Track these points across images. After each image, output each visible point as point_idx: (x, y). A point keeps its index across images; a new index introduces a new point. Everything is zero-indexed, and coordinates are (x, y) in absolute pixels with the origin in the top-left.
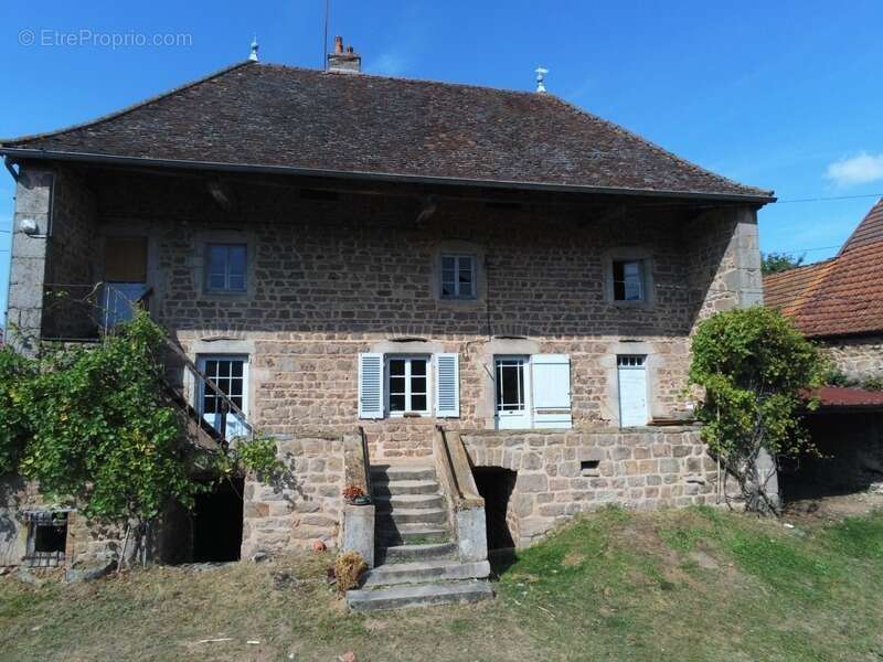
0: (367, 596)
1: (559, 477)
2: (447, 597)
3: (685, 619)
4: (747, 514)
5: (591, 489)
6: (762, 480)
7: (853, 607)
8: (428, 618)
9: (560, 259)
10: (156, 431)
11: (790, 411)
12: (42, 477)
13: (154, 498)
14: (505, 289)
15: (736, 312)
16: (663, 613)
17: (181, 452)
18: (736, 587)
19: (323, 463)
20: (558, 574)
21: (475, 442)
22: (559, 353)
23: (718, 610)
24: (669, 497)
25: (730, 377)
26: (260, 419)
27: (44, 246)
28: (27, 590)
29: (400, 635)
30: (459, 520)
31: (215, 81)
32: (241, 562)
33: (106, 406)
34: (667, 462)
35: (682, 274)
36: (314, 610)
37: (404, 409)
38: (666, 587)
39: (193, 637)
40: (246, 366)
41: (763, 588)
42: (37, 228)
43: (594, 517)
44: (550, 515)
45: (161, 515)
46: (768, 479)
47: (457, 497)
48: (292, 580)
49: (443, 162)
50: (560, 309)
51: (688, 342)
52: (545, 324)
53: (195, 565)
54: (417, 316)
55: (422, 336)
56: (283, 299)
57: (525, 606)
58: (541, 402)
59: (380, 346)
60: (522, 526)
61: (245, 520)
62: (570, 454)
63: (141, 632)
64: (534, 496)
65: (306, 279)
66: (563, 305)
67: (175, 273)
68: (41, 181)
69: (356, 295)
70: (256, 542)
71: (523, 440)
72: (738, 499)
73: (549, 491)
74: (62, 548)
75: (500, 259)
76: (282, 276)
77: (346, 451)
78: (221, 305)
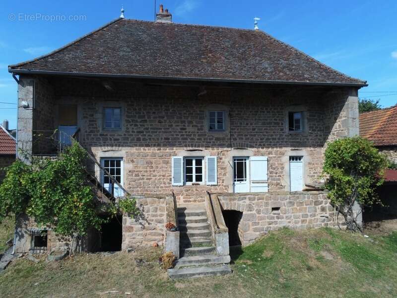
0: (176, 272)
1: (262, 215)
2: (211, 273)
3: (318, 285)
4: (347, 231)
5: (276, 220)
6: (355, 215)
7: (395, 280)
8: (203, 283)
9: (264, 112)
10: (83, 197)
11: (369, 184)
12: (36, 216)
13: (84, 226)
14: (238, 126)
15: (346, 140)
16: (307, 282)
17: (95, 204)
18: (341, 269)
19: (157, 208)
20: (261, 261)
21: (224, 199)
22: (263, 155)
23: (333, 280)
24: (312, 223)
25: (342, 170)
26: (129, 186)
27: (32, 113)
28: (32, 264)
29: (191, 291)
30: (217, 238)
31: (105, 29)
32: (122, 251)
33: (62, 186)
34: (311, 207)
35: (321, 118)
36: (154, 277)
37: (192, 181)
38: (309, 269)
39: (103, 290)
40: (122, 163)
41: (353, 269)
42: (28, 105)
43: (277, 233)
44: (257, 231)
45: (87, 234)
46: (358, 215)
47: (216, 227)
48: (144, 262)
49: (210, 69)
50: (264, 135)
51: (323, 150)
52: (257, 142)
53: (102, 253)
54: (198, 139)
55: (200, 149)
56: (138, 132)
57: (245, 277)
58: (254, 178)
59: (181, 153)
60: (245, 236)
61: (123, 233)
62: (267, 204)
63: (80, 287)
64: (250, 223)
65: (148, 123)
66: (265, 133)
67: (90, 121)
68: (29, 83)
69: (170, 130)
70: (128, 243)
71: (246, 198)
72: (343, 224)
73: (257, 221)
74: (46, 245)
75: (236, 112)
76: (137, 121)
77: (167, 204)
78: (111, 135)
